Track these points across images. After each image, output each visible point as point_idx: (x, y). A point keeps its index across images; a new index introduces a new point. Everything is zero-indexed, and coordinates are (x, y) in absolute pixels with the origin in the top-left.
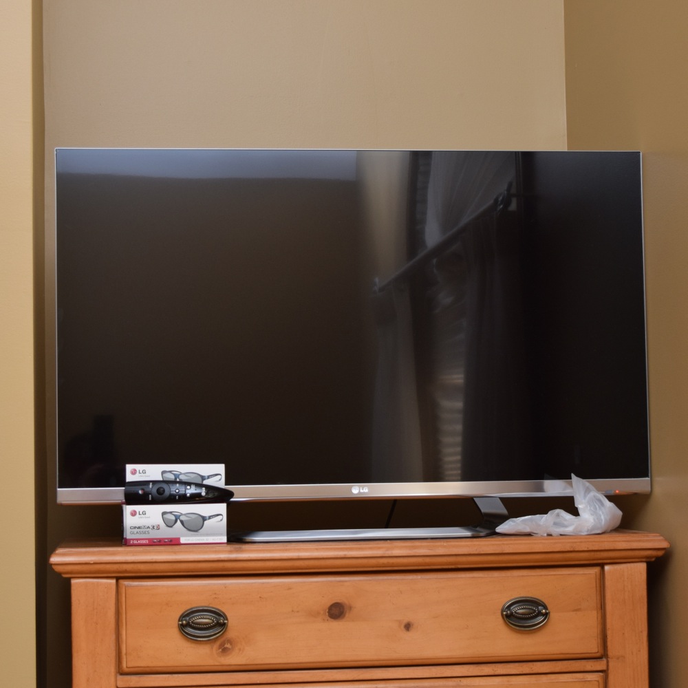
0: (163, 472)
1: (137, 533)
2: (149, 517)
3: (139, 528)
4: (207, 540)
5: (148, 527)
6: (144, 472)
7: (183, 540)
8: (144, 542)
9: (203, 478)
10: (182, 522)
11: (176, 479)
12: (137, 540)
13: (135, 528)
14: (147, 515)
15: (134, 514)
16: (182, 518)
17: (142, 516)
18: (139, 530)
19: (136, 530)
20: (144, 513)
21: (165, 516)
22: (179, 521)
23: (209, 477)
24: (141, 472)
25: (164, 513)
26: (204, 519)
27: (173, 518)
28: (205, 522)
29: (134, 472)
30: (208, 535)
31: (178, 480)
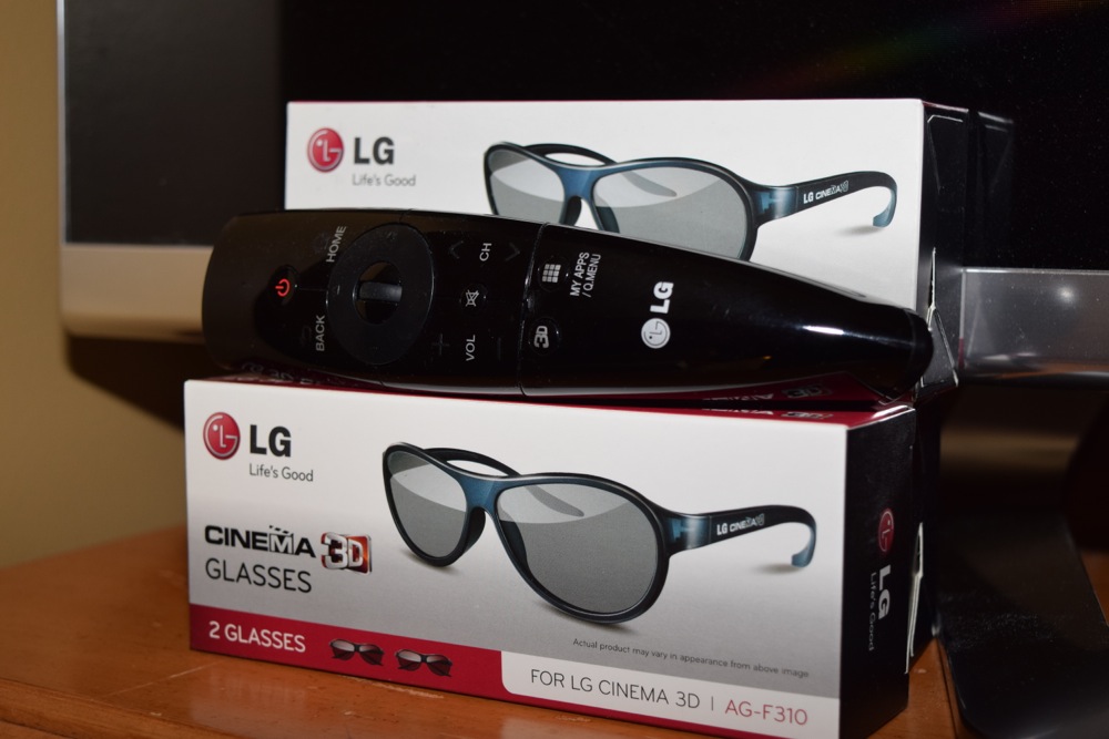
0: (498, 156)
1: (243, 574)
2: (309, 477)
3: (253, 540)
4: (685, 700)
5: (304, 547)
6: (384, 152)
7: (518, 674)
8: (283, 642)
9: (756, 203)
10: (511, 536)
11: (572, 208)
12: (248, 621)
13: (231, 536)
14: (294, 462)
15: (224, 440)
16: (516, 506)
17: (269, 459)
18: (252, 557)
19: (236, 555)
20: (280, 441)
21: (404, 478)
22: (489, 521)
23: (804, 195)
24: (366, 152)
25: (398, 457)
26: (668, 532)
27: (453, 498)
28: (677, 561)
29: (327, 153)
30: (690, 663)
31: (586, 221)
